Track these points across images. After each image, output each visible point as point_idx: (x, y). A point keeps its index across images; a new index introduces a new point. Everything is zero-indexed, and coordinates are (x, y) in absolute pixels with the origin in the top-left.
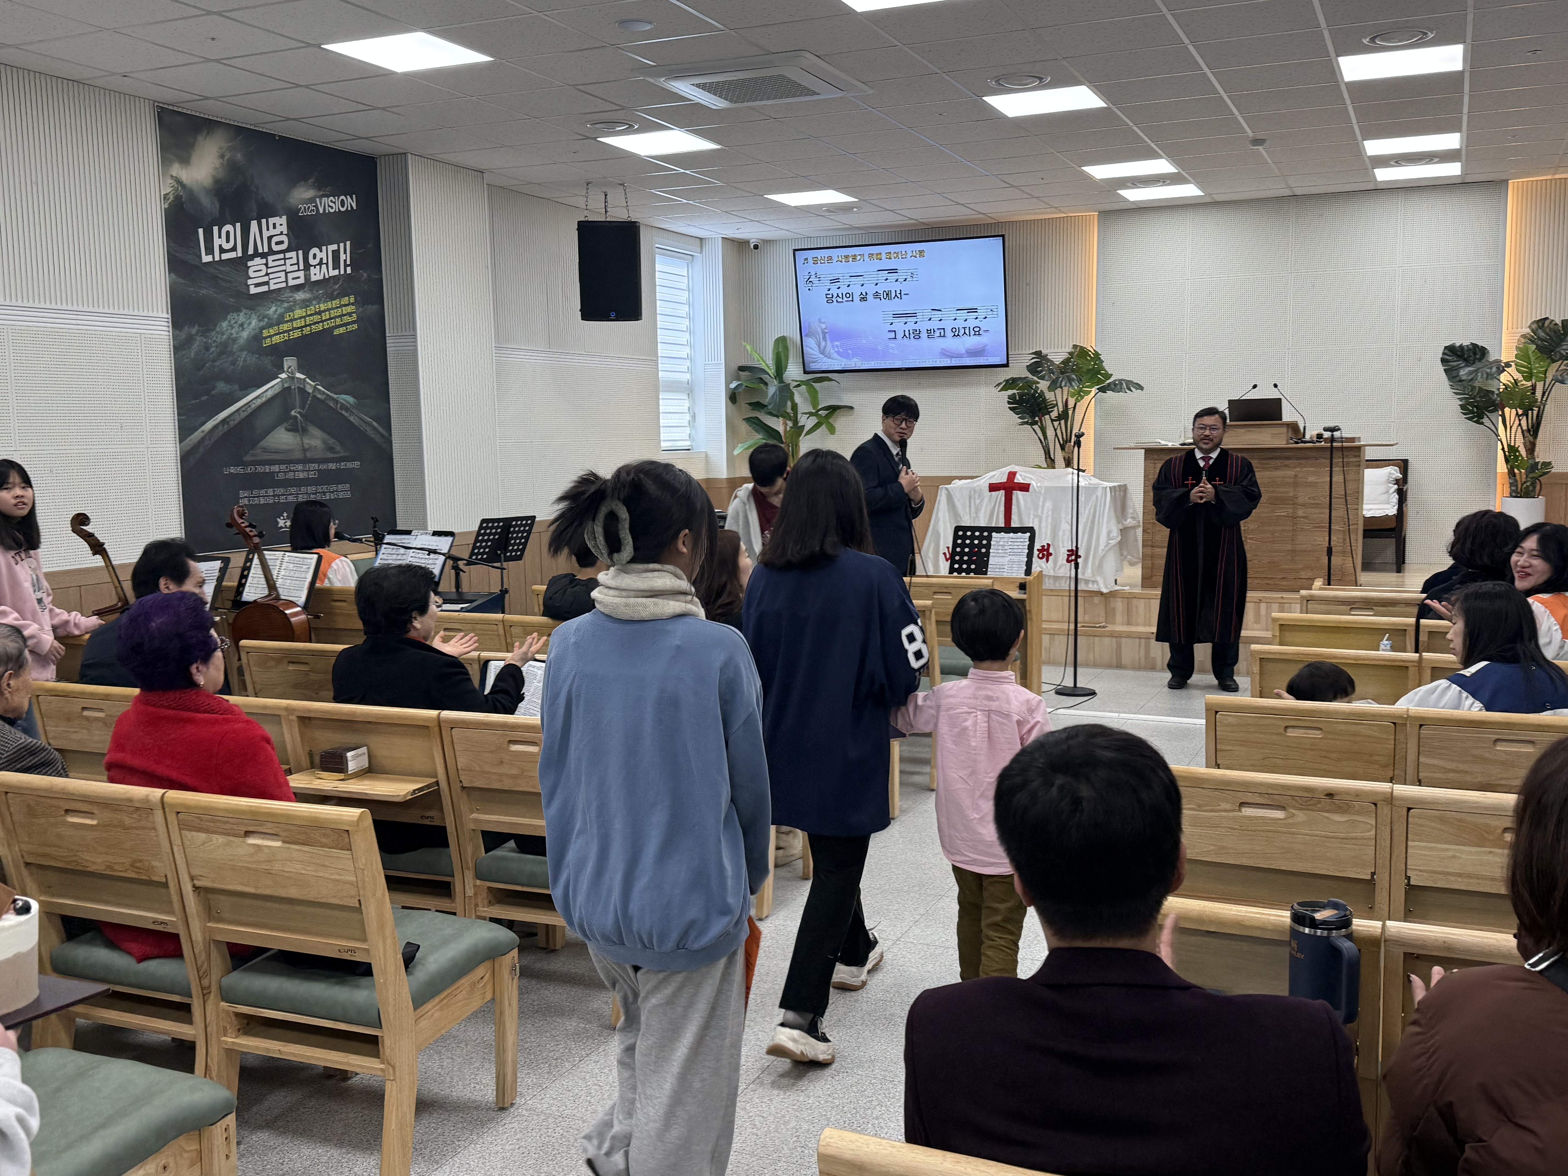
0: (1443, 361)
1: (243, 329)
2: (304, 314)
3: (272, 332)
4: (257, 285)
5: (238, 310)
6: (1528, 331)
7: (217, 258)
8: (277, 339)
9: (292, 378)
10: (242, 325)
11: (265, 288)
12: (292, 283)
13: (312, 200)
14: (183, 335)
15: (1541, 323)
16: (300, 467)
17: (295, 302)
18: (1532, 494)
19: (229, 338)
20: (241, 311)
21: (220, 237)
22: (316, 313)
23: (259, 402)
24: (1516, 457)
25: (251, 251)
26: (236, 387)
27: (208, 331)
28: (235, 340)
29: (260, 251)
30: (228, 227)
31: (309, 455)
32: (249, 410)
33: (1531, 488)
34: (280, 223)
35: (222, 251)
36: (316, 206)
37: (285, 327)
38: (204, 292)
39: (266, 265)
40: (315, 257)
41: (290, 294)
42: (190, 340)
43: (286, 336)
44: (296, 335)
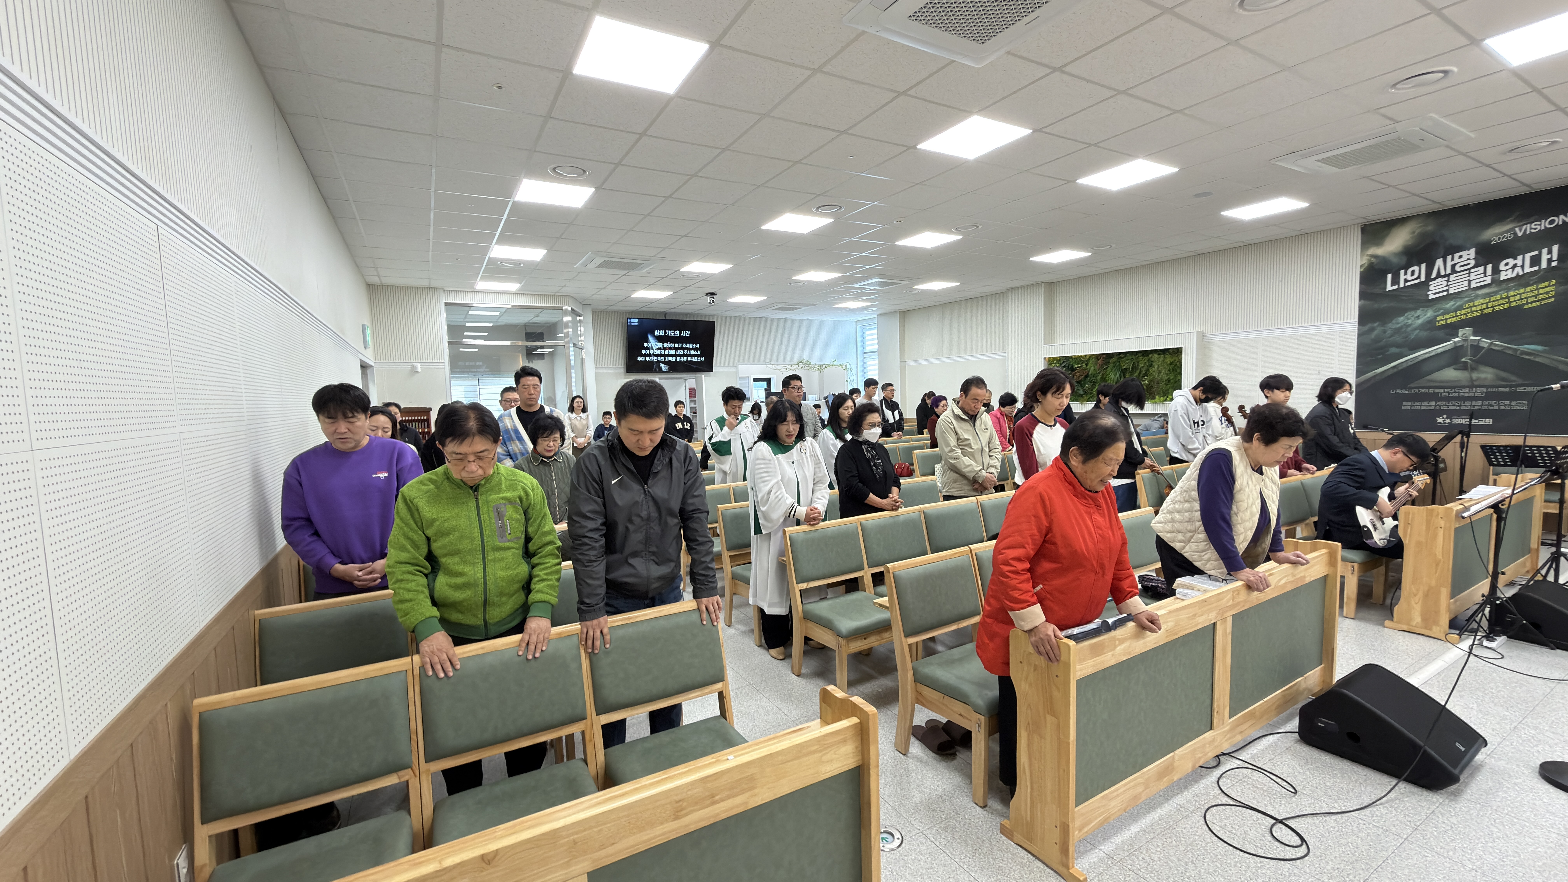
1: (1418, 318)
2: (1488, 301)
3: (1447, 316)
4: (1435, 294)
5: (1416, 309)
7: (1402, 285)
8: (1454, 320)
9: (1466, 340)
11: (1445, 293)
12: (1473, 285)
13: (1507, 232)
14: (1366, 328)
16: (1467, 390)
17: (1478, 296)
19: (1404, 324)
20: (1418, 309)
21: (1405, 274)
22: (1502, 298)
23: (1427, 355)
25: (1434, 275)
26: (1407, 349)
27: (1388, 323)
28: (1409, 326)
29: (1443, 273)
30: (1416, 268)
31: (1475, 383)
32: (1417, 361)
34: (1470, 254)
35: (1406, 281)
36: (1515, 234)
37: (1463, 312)
38: (1385, 305)
39: (1448, 281)
40: (1507, 264)
41: (1473, 292)
42: (1372, 330)
43: (1463, 317)
44: (1474, 315)
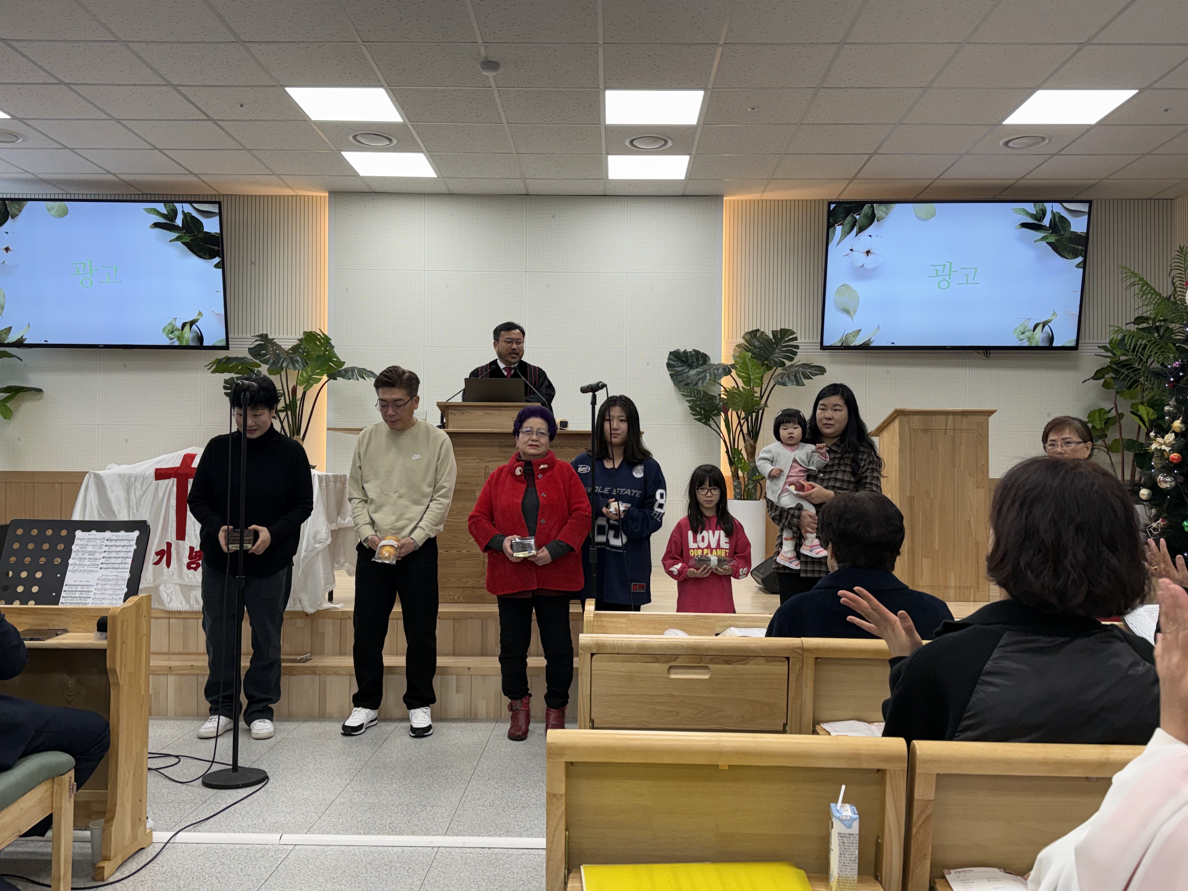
0: (669, 366)
6: (742, 341)
15: (754, 334)
18: (754, 497)
24: (740, 460)
33: (753, 491)
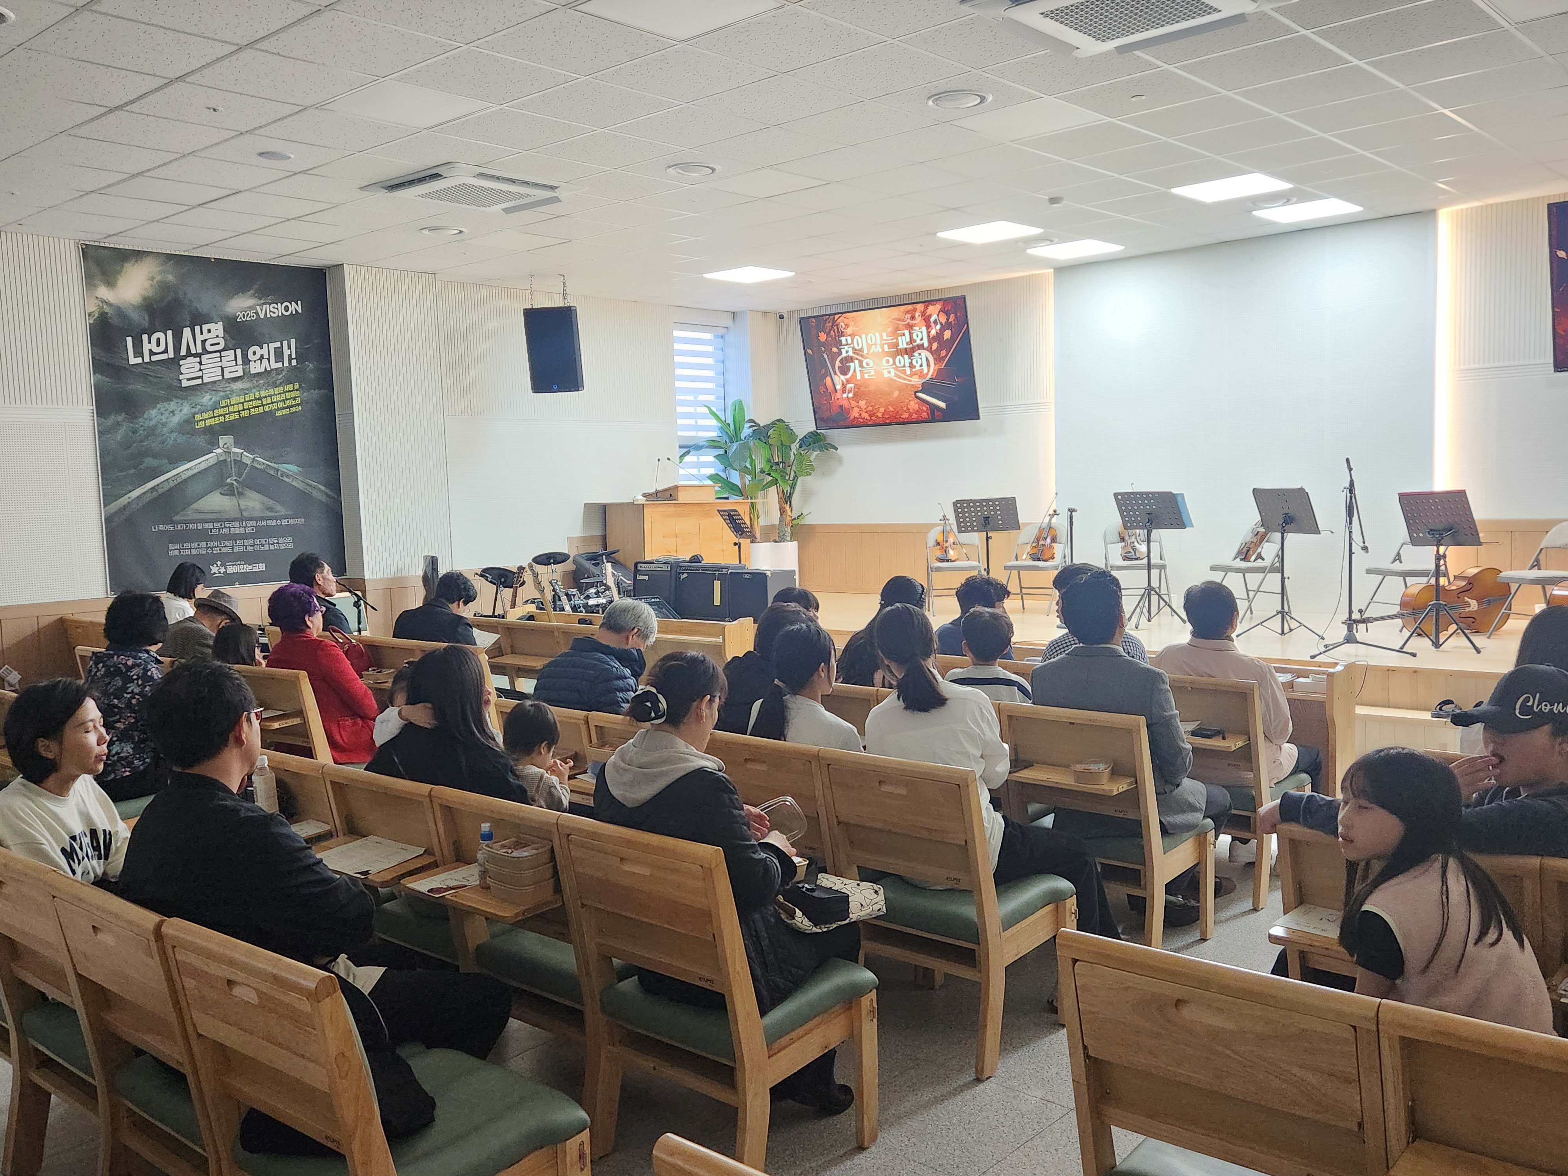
1: (174, 415)
2: (243, 401)
3: (205, 416)
4: (190, 379)
5: (169, 400)
7: (146, 360)
8: (212, 422)
9: (228, 453)
10: (173, 412)
11: (199, 381)
12: (227, 376)
13: (249, 308)
14: (109, 422)
16: (236, 524)
17: (232, 391)
19: (158, 422)
20: (171, 400)
21: (150, 343)
22: (256, 399)
23: (189, 473)
25: (183, 352)
26: (166, 461)
27: (136, 417)
28: (164, 425)
29: (193, 351)
30: (161, 336)
31: (246, 514)
32: (179, 480)
34: (217, 329)
35: (152, 354)
36: (256, 313)
37: (221, 412)
38: (130, 387)
39: (200, 363)
40: (254, 353)
41: (227, 385)
42: (120, 425)
43: (222, 419)
44: (232, 418)
